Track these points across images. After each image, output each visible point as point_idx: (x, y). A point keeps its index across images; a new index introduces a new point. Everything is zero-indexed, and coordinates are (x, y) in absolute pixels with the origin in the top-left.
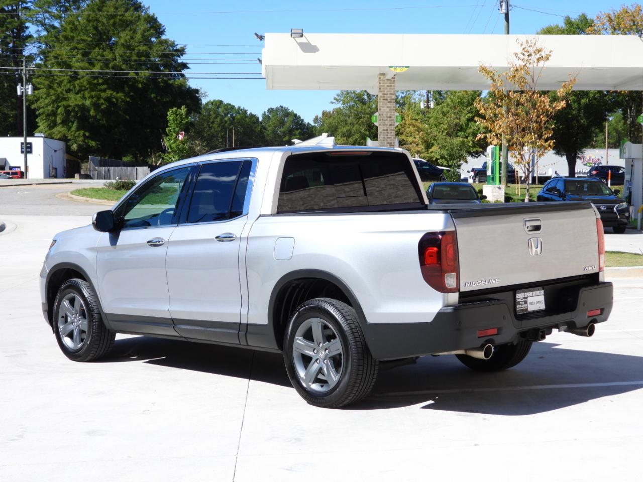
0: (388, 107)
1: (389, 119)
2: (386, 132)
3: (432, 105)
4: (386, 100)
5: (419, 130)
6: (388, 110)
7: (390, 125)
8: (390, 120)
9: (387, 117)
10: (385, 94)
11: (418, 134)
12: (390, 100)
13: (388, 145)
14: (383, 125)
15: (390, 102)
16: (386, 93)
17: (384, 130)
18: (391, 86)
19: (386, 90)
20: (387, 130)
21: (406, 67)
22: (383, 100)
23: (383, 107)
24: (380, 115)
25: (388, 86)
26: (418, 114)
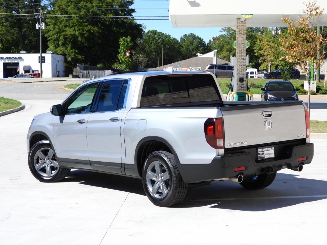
0: (242, 38)
1: (242, 44)
2: (241, 52)
3: (279, 32)
4: (241, 33)
5: (271, 47)
6: (242, 39)
7: (243, 48)
8: (243, 45)
9: (241, 43)
10: (240, 30)
11: (271, 50)
12: (243, 33)
13: (242, 59)
14: (239, 48)
15: (243, 35)
16: (241, 29)
17: (239, 51)
18: (244, 25)
19: (241, 28)
20: (241, 51)
21: (251, 15)
22: (239, 33)
23: (239, 38)
24: (237, 42)
25: (242, 25)
26: (271, 38)
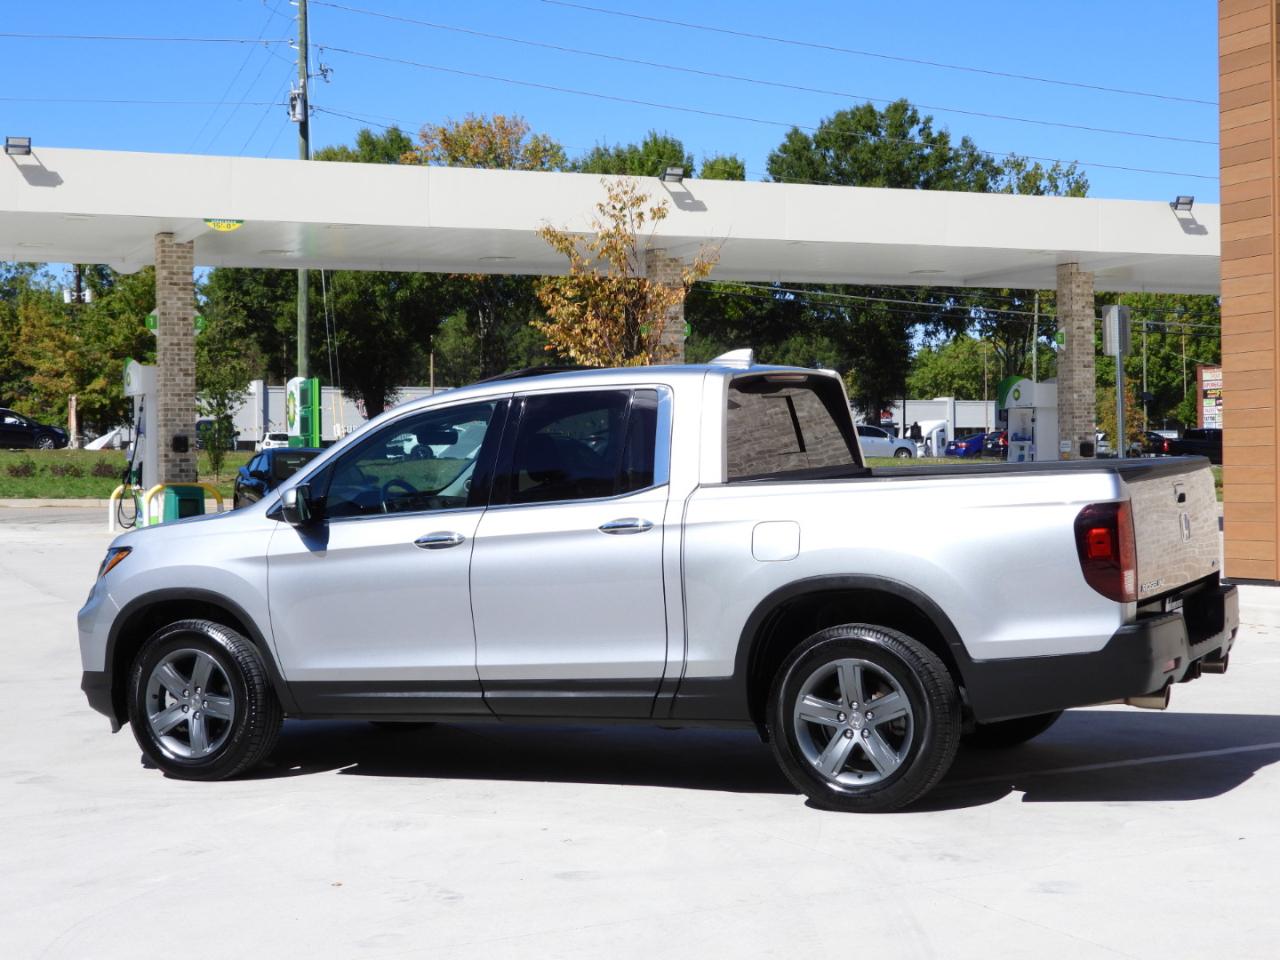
0: (179, 299)
1: (181, 323)
2: (176, 348)
3: (88, 295)
4: (175, 284)
5: (64, 346)
6: (179, 304)
7: (185, 335)
8: (184, 325)
9: (179, 319)
10: (173, 273)
11: (64, 355)
12: (185, 284)
13: (182, 374)
14: (171, 335)
15: (185, 289)
16: (175, 271)
17: (172, 344)
18: (185, 258)
19: (175, 266)
20: (179, 344)
22: (171, 284)
23: (170, 299)
24: (163, 314)
25: (179, 257)
26: (57, 315)
